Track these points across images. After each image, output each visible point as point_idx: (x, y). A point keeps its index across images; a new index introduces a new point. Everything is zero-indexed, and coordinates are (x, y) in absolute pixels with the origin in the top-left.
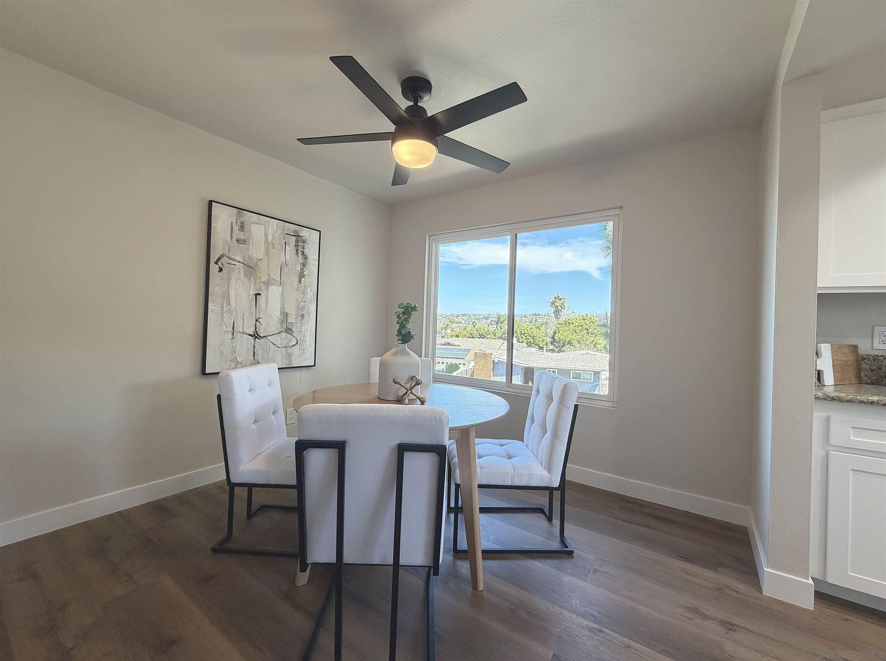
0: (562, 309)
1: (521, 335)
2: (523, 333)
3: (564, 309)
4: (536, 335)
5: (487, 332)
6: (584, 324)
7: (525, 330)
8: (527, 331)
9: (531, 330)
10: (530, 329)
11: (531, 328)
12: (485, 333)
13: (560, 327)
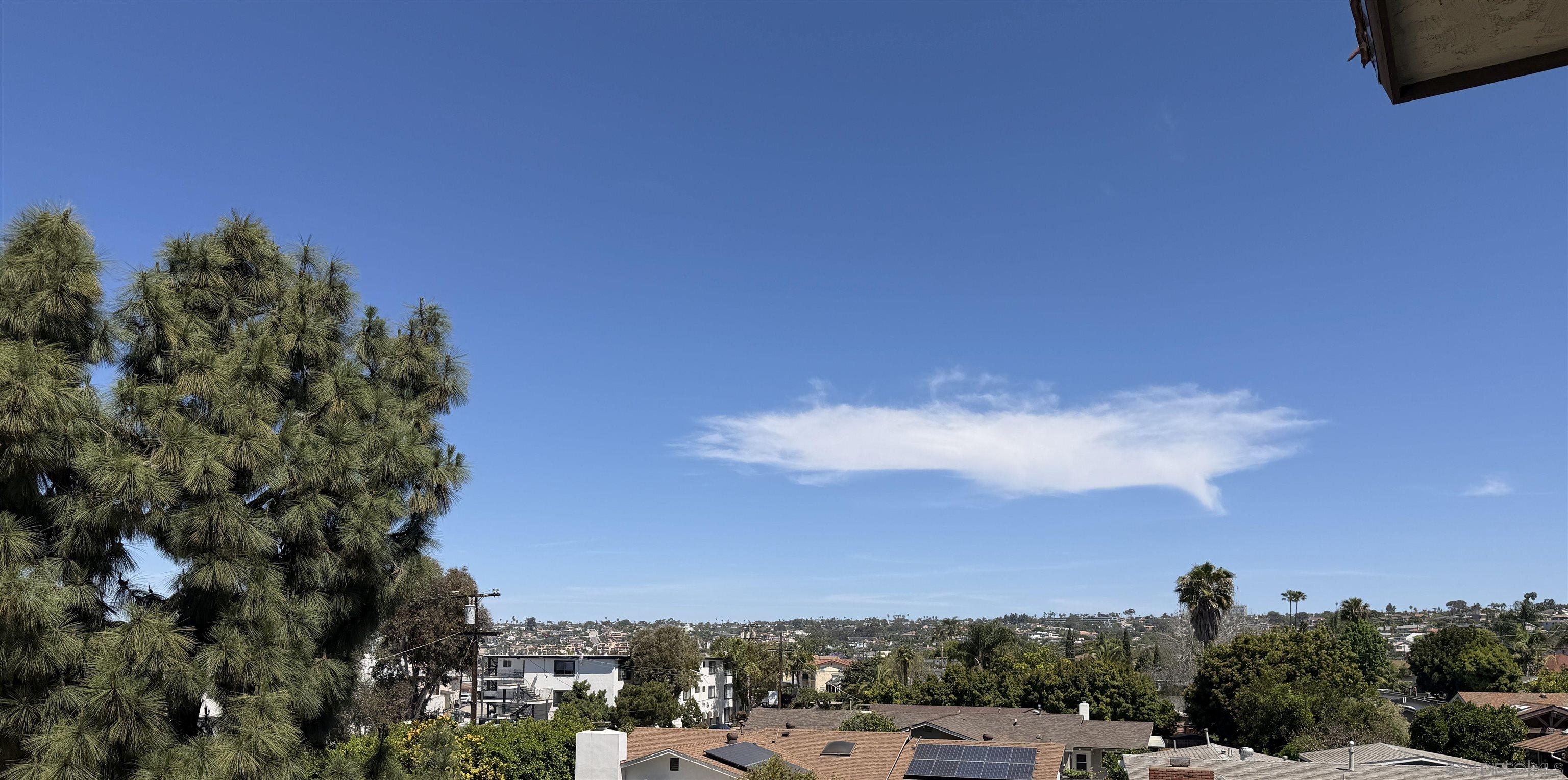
0: (1220, 610)
1: (1092, 692)
2: (1101, 684)
3: (1224, 608)
4: (1142, 692)
5: (981, 683)
6: (1301, 657)
7: (1105, 675)
8: (1113, 678)
9: (1124, 675)
10: (1121, 672)
11: (1124, 669)
12: (975, 688)
13: (1224, 666)
